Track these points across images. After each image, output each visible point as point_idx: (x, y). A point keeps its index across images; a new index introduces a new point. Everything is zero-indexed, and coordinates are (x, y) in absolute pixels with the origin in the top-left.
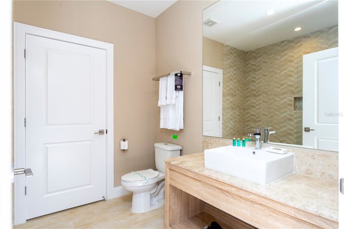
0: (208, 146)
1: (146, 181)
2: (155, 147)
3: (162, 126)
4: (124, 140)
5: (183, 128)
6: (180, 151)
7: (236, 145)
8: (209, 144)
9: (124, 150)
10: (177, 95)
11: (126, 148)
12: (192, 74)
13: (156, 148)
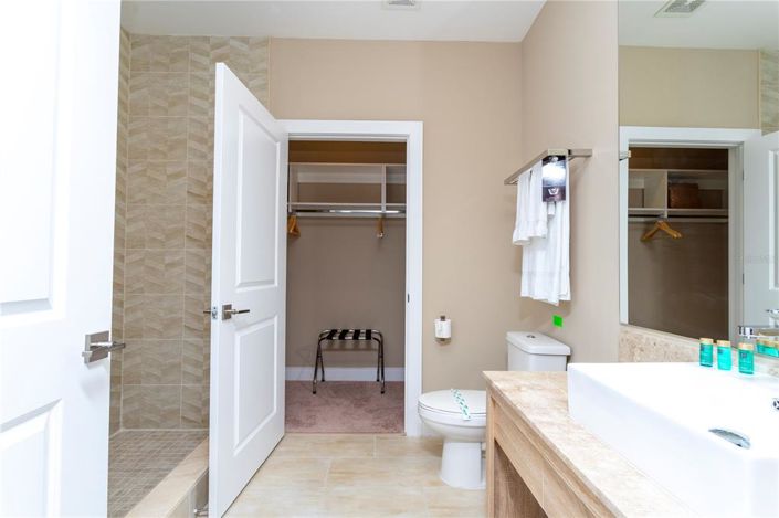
0: (633, 354)
1: (466, 418)
2: (507, 342)
3: (525, 293)
4: (443, 318)
5: (568, 298)
6: (565, 358)
7: (715, 365)
8: (637, 352)
9: (443, 340)
10: (551, 212)
11: (445, 335)
12: (594, 153)
13: (510, 346)
